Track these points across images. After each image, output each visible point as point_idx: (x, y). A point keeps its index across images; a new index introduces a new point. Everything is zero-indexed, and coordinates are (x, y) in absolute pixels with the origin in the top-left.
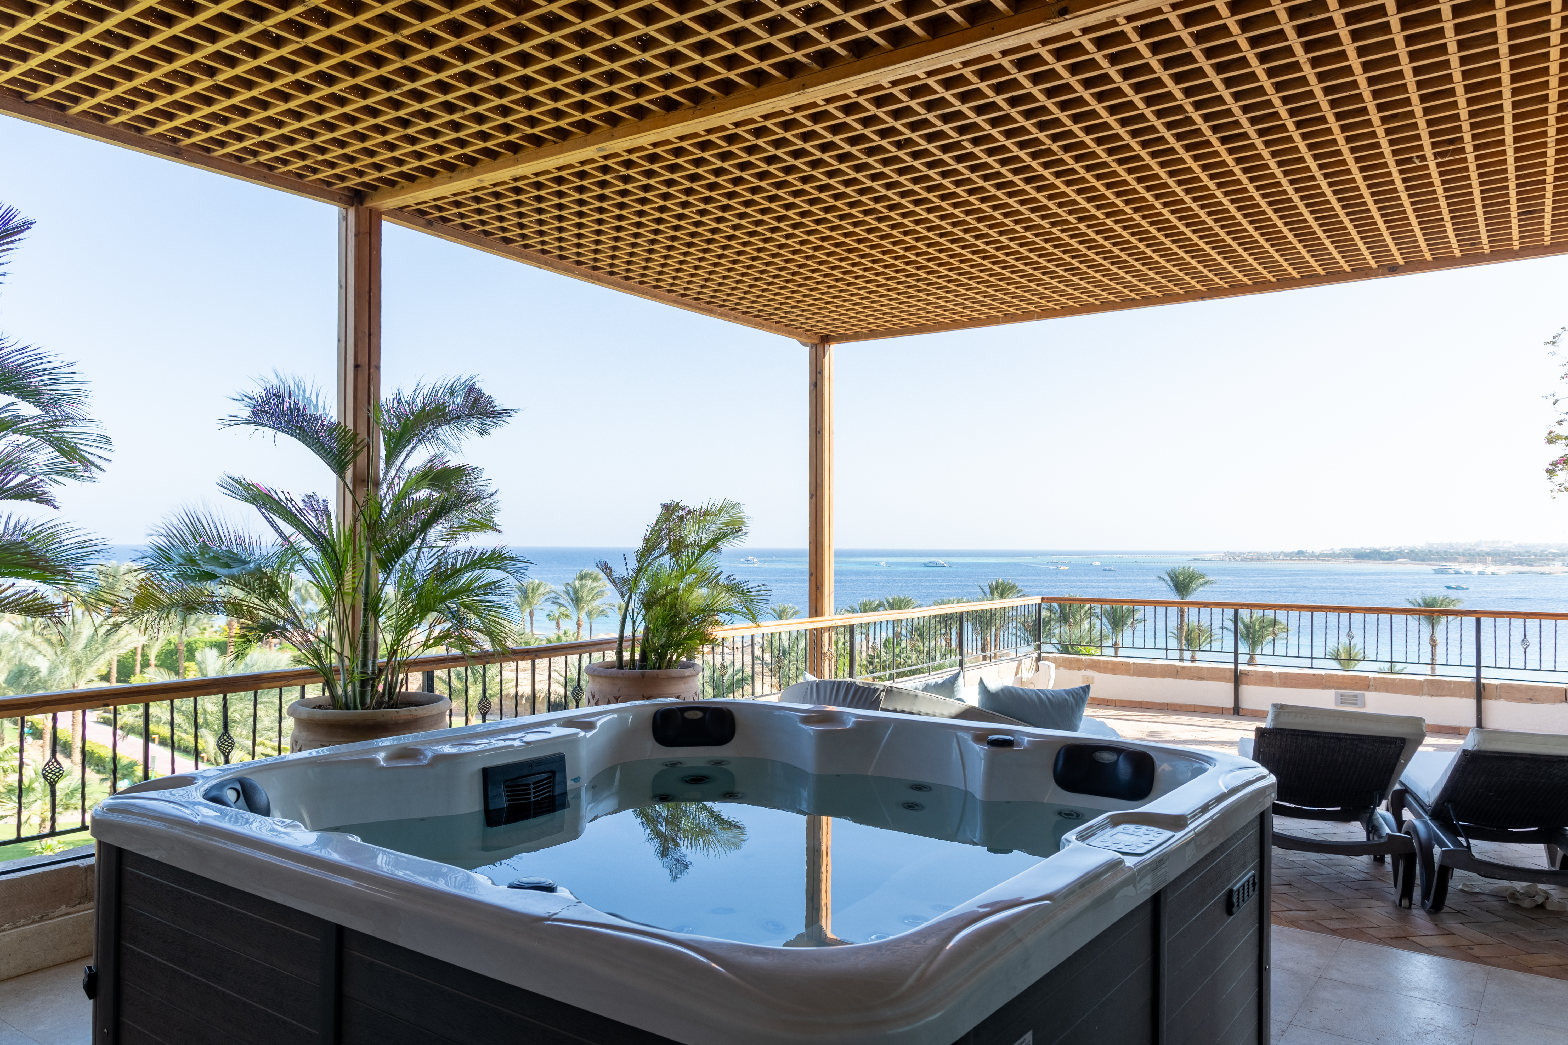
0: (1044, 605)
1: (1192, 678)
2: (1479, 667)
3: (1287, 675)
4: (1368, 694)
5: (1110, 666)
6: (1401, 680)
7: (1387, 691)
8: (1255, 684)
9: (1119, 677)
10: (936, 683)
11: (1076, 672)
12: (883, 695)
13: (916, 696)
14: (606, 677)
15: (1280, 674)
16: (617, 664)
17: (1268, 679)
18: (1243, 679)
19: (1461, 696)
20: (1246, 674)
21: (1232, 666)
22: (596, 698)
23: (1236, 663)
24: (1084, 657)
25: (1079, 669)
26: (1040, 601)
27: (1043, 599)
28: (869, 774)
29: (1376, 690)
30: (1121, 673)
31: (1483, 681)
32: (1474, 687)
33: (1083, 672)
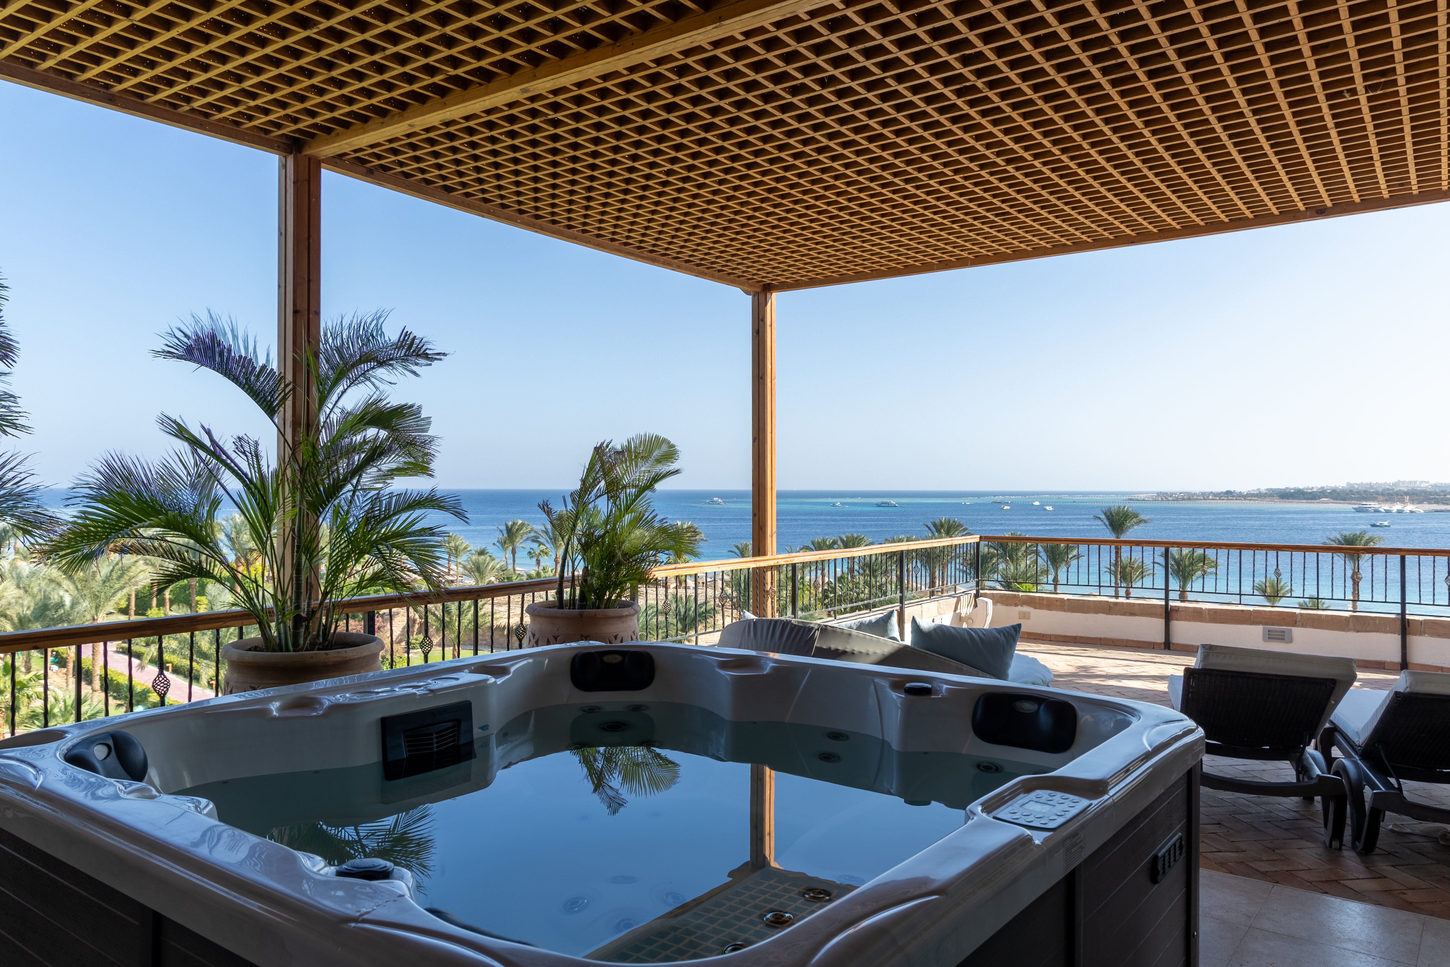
0: (982, 543)
1: (1124, 614)
2: (1403, 603)
3: (1215, 611)
4: (1295, 630)
5: (1045, 602)
6: (1327, 616)
7: (1314, 627)
8: (1185, 620)
9: (1054, 612)
10: (870, 622)
11: (1013, 608)
12: (817, 633)
13: (850, 635)
14: (545, 617)
15: (1209, 610)
16: (557, 604)
17: (1198, 615)
18: (1174, 615)
19: (1386, 632)
20: (1177, 609)
21: (1163, 603)
23: (1167, 599)
24: (1021, 594)
25: (1016, 605)
26: (978, 540)
27: (981, 538)
28: (786, 721)
29: (1303, 626)
30: (1056, 609)
31: (1407, 617)
32: (1399, 623)
33: (1019, 608)
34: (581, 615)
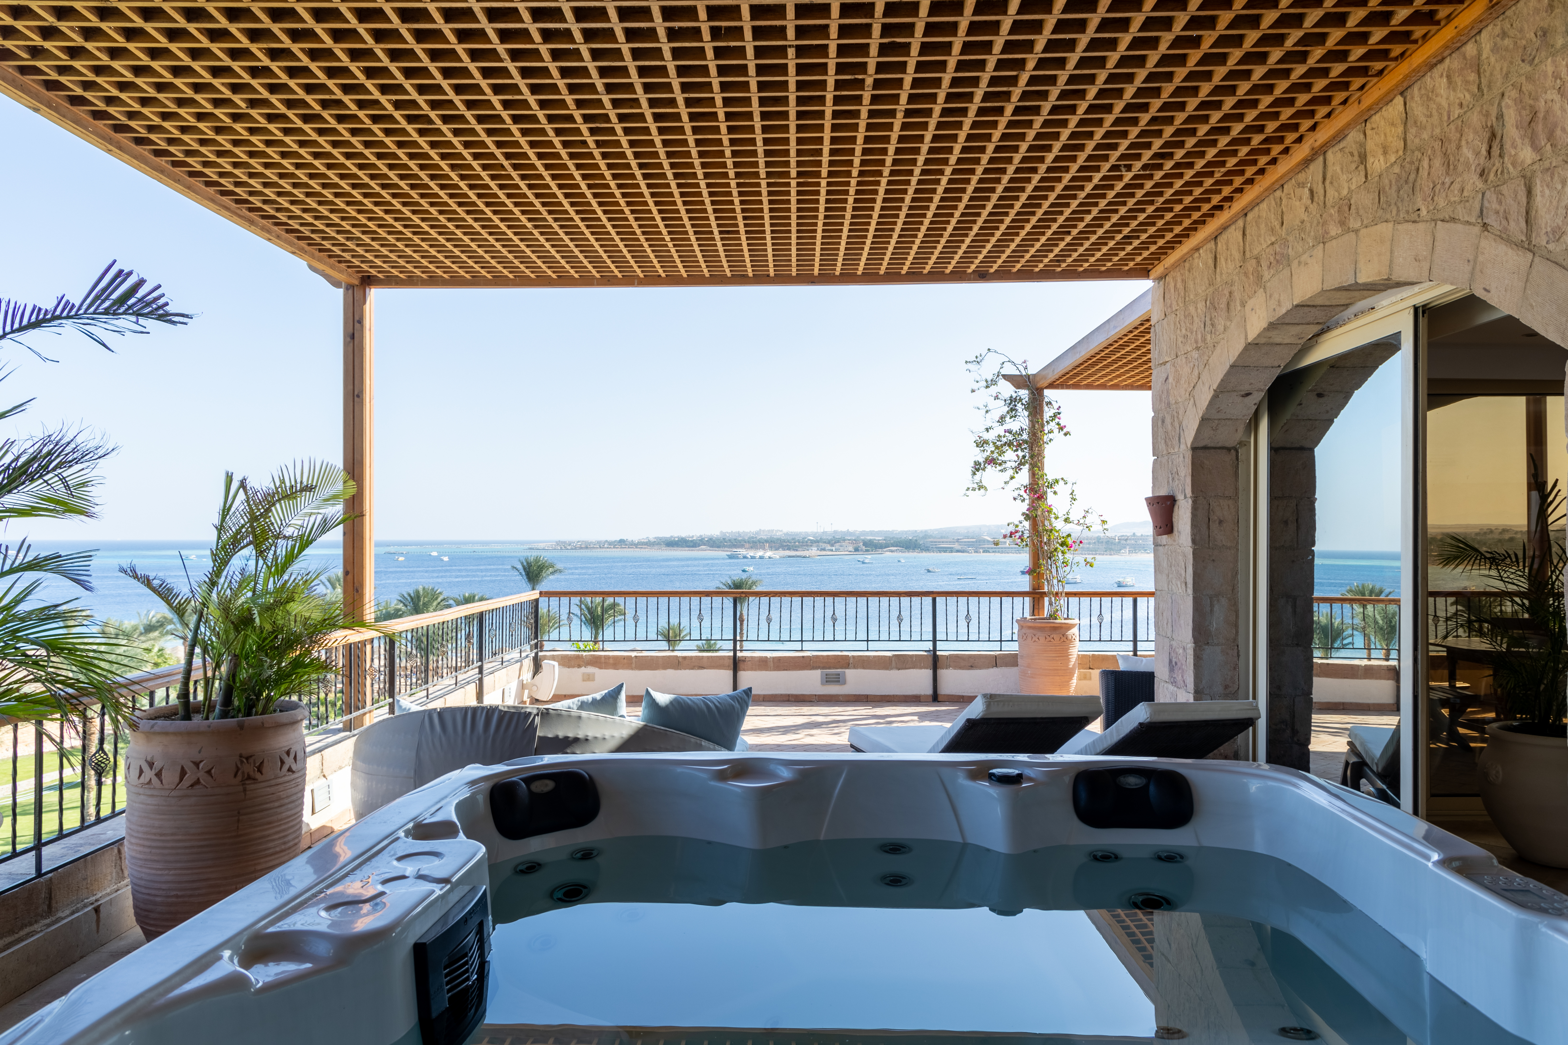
0: (541, 600)
1: (693, 668)
2: (934, 641)
3: (779, 659)
4: (847, 671)
5: (611, 661)
6: (875, 657)
7: (864, 668)
8: (752, 669)
9: (621, 671)
10: (594, 700)
11: (576, 669)
12: (538, 720)
13: (580, 717)
15: (774, 658)
16: (181, 711)
17: (763, 664)
18: (741, 665)
19: (921, 668)
20: (744, 660)
21: (731, 654)
22: (158, 765)
23: (735, 650)
24: (584, 654)
25: (579, 666)
26: (537, 596)
27: (541, 593)
28: (822, 838)
29: (855, 667)
30: (623, 668)
31: (938, 653)
32: (931, 659)
33: (583, 669)
34: (241, 726)
